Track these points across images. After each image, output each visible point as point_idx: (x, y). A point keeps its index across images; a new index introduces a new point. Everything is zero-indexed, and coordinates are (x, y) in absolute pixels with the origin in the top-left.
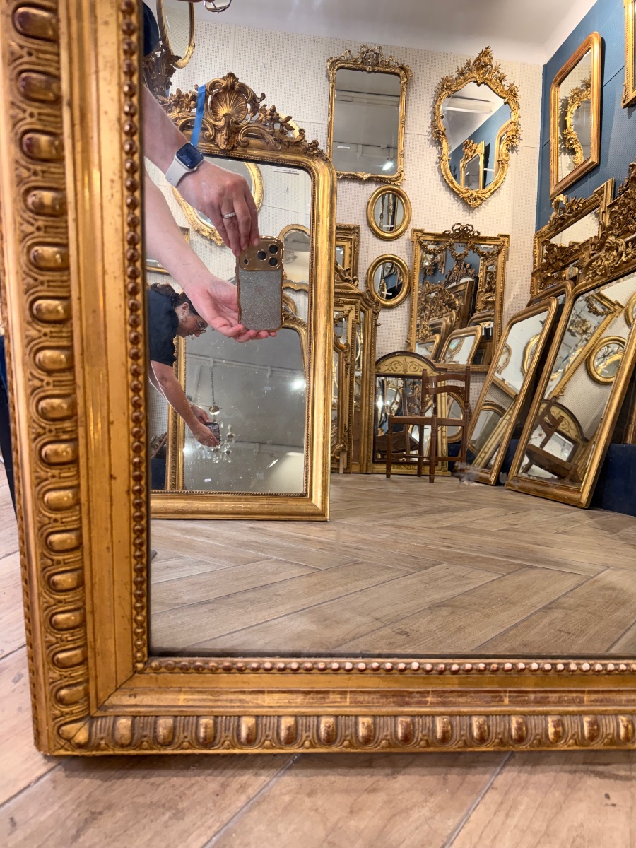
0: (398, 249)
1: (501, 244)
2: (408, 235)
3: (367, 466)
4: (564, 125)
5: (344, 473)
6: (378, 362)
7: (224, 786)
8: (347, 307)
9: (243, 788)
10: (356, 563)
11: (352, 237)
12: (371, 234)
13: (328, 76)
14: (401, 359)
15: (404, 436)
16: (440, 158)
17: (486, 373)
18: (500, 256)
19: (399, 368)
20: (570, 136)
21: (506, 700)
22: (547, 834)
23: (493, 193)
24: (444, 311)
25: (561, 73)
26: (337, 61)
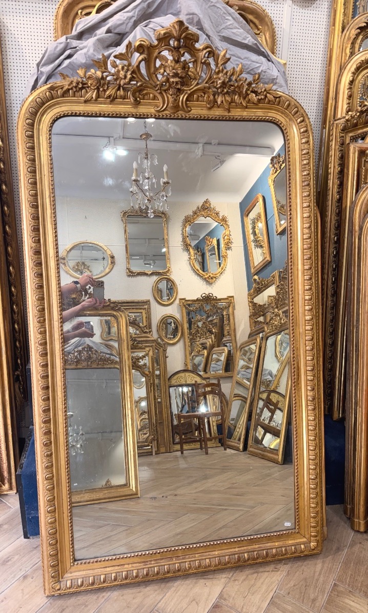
0: (174, 310)
1: (230, 301)
2: (177, 301)
3: (169, 447)
4: (254, 233)
5: (156, 454)
6: (169, 379)
7: (98, 597)
8: (147, 349)
9: (103, 597)
10: (149, 520)
11: (146, 307)
12: (157, 304)
13: (122, 220)
14: (182, 375)
15: (191, 423)
16: (190, 258)
17: (232, 377)
18: (230, 308)
19: (182, 380)
20: (259, 239)
21: (174, 559)
22: (187, 596)
23: (221, 273)
24: (207, 335)
25: (247, 211)
26: (127, 212)
